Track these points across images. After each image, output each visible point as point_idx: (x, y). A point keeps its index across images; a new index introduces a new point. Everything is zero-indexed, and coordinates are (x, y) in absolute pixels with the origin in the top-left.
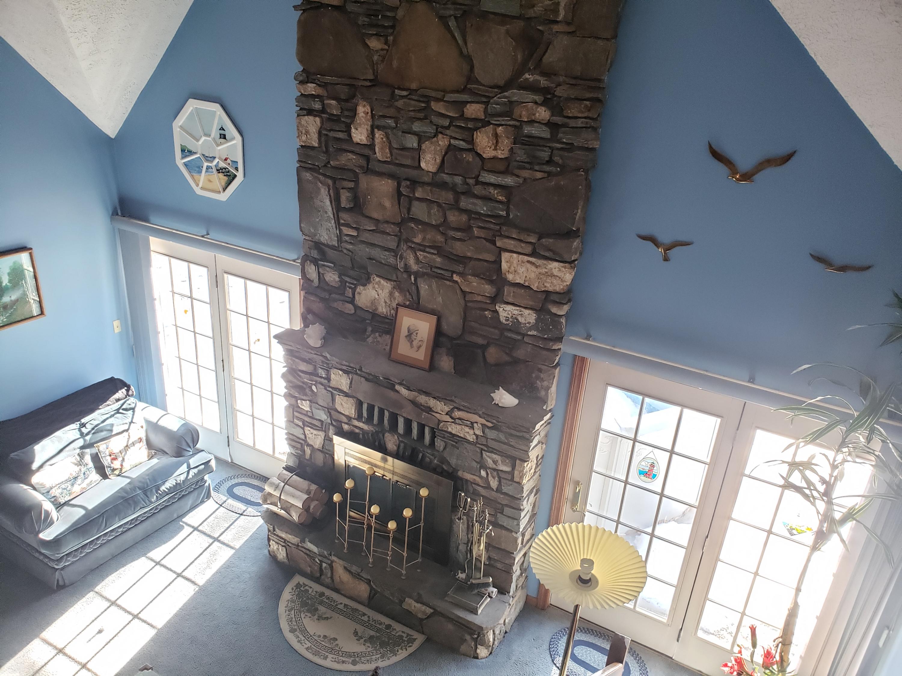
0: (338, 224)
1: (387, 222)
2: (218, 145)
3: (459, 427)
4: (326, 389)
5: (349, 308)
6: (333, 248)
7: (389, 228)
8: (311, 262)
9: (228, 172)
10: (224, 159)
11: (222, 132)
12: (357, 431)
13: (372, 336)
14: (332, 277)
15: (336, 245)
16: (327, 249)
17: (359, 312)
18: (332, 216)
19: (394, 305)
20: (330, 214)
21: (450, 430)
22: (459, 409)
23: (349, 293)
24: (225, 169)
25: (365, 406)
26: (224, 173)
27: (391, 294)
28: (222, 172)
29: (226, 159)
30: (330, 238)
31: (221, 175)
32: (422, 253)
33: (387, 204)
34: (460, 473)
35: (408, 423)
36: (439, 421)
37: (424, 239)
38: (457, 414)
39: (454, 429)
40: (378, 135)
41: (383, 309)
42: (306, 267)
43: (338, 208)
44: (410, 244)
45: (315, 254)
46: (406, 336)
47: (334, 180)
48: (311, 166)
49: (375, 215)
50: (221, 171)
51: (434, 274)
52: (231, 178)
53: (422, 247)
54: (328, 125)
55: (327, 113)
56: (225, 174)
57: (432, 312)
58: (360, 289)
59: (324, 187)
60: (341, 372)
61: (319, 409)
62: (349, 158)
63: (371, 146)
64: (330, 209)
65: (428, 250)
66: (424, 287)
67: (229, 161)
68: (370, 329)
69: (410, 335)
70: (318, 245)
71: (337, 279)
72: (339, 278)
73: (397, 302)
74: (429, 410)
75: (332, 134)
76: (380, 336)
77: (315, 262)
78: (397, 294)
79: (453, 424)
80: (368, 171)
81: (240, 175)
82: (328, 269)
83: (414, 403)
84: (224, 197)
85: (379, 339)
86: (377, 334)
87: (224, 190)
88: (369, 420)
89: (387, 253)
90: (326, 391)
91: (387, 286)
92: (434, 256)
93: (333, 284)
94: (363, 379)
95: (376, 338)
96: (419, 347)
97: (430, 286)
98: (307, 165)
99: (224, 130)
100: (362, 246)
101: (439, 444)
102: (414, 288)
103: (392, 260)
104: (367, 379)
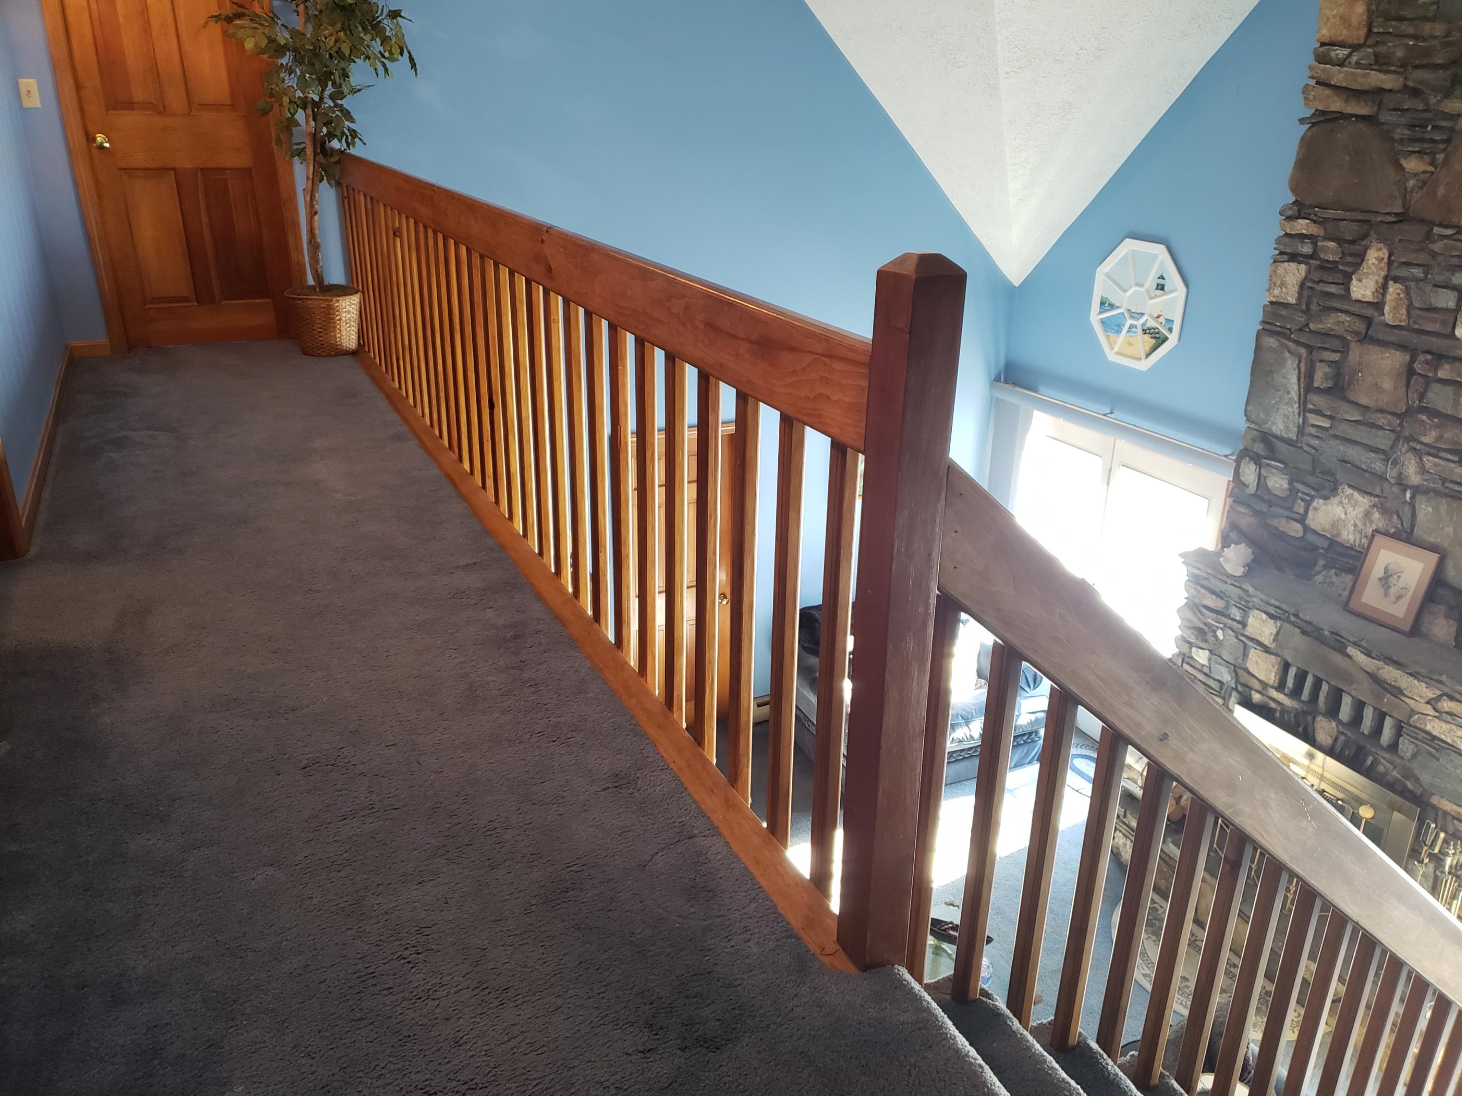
0: (1304, 409)
1: (1382, 411)
2: (1151, 298)
3: (1445, 726)
4: (1237, 638)
5: (1295, 529)
6: (1288, 442)
7: (1382, 420)
8: (1251, 459)
9: (1158, 333)
10: (1156, 316)
11: (1161, 281)
12: (1273, 705)
13: (1324, 572)
14: (1278, 482)
15: (1295, 438)
16: (1278, 443)
17: (1310, 537)
18: (1296, 399)
19: (1369, 531)
20: (1294, 395)
21: (1429, 728)
22: (1452, 698)
23: (1300, 507)
24: (1154, 329)
25: (1292, 672)
26: (1151, 334)
27: (1367, 515)
28: (1149, 333)
29: (1158, 317)
30: (1287, 428)
31: (1147, 337)
32: (1431, 458)
33: (1387, 384)
34: (1435, 800)
35: (1359, 706)
36: (1413, 712)
37: (1439, 438)
38: (1446, 705)
39: (1436, 727)
40: (1394, 289)
41: (1348, 536)
42: (1242, 465)
43: (1308, 387)
44: (1412, 444)
45: (1259, 448)
46: (1379, 579)
47: (1310, 348)
48: (1279, 329)
49: (1364, 400)
50: (1148, 331)
51: (1447, 491)
52: (1160, 340)
53: (1434, 451)
54: (1316, 276)
55: (1319, 259)
56: (1153, 336)
57: (1432, 548)
58: (1318, 502)
59: (1293, 358)
60: (1264, 616)
61: (1220, 664)
62: (1340, 319)
63: (1378, 306)
64: (1296, 388)
65: (1442, 454)
66: (1425, 509)
67: (1161, 319)
68: (1321, 562)
69: (1386, 579)
70: (1266, 438)
71: (1286, 486)
72: (1289, 484)
73: (1374, 527)
74: (1397, 692)
75: (1321, 287)
76: (1336, 575)
77: (1257, 460)
78: (1376, 515)
79: (1437, 720)
80: (1365, 339)
81: (1173, 339)
82: (1274, 471)
83: (1374, 678)
84: (1144, 365)
85: (1334, 579)
86: (1333, 572)
87: (1147, 356)
88: (1296, 693)
89: (1373, 455)
90: (1236, 640)
91: (1364, 502)
92: (1452, 465)
93: (1278, 493)
94: (1297, 630)
95: (1330, 577)
96: (1399, 597)
97: (1436, 509)
98: (1274, 328)
99: (1163, 278)
100: (1333, 443)
101: (1406, 747)
102: (1407, 509)
103: (1378, 466)
104: (1304, 632)
